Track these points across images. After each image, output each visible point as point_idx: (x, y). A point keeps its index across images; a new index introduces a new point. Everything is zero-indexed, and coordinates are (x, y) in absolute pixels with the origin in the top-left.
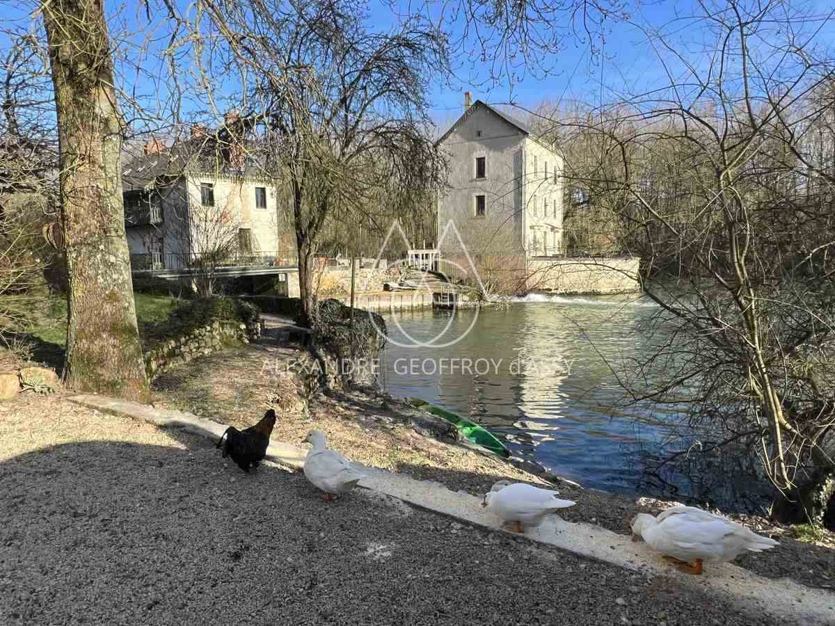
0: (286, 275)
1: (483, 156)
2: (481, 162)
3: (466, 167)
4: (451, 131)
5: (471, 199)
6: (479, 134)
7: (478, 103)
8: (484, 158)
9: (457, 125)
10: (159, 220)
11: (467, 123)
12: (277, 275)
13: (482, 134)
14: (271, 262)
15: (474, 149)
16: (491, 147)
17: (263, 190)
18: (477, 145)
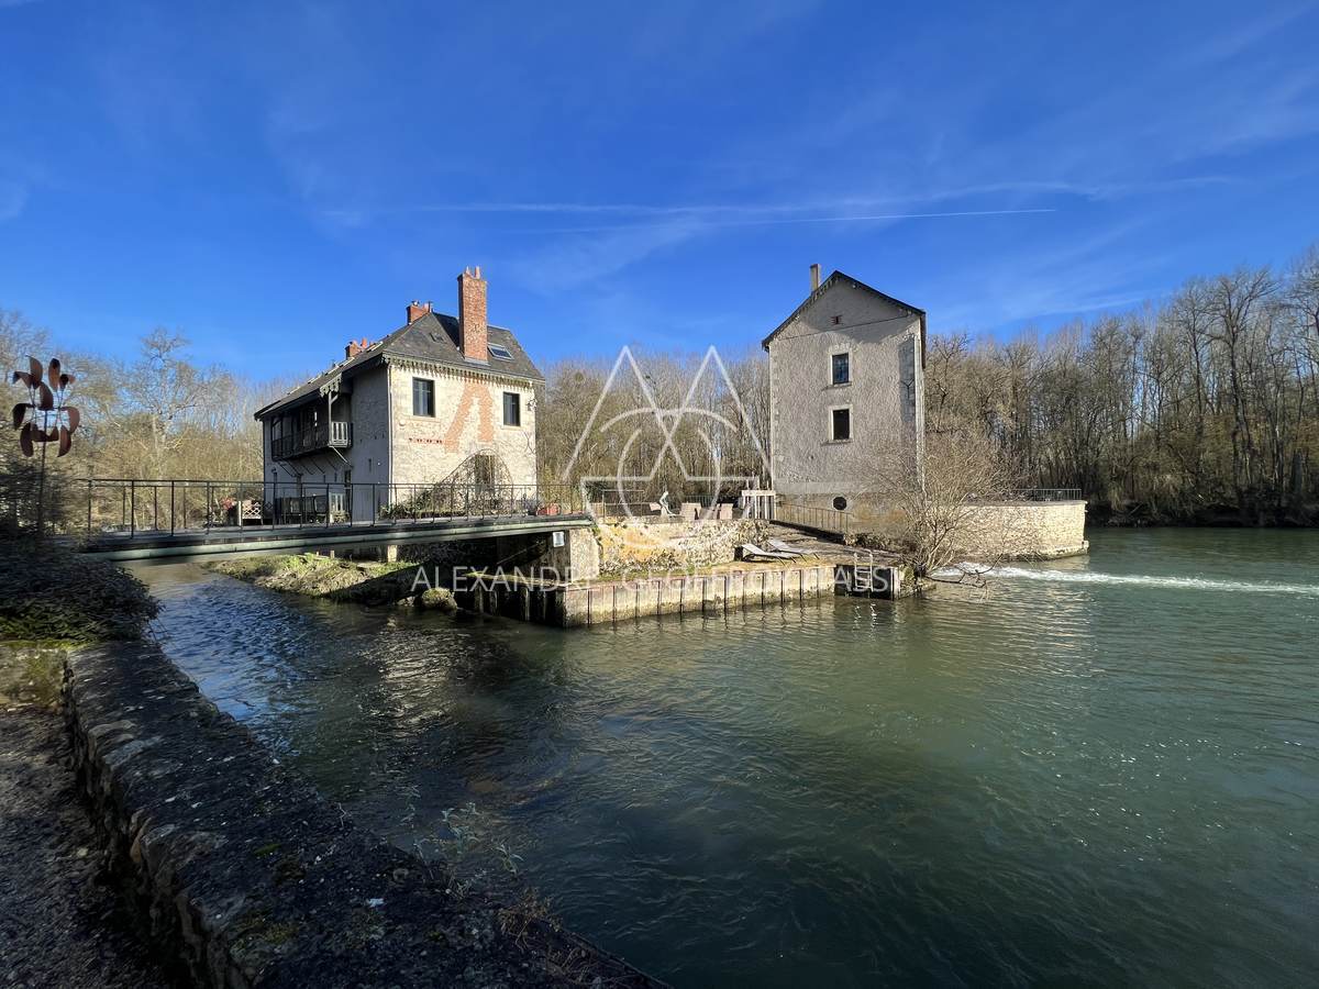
0: (567, 533)
1: (844, 351)
2: (841, 359)
3: (816, 369)
4: (792, 318)
5: (826, 415)
6: (837, 320)
7: (837, 276)
8: (846, 355)
9: (801, 310)
10: (344, 442)
11: (816, 306)
12: (548, 535)
13: (843, 320)
14: (533, 511)
15: (830, 343)
16: (857, 337)
17: (516, 398)
18: (833, 335)
